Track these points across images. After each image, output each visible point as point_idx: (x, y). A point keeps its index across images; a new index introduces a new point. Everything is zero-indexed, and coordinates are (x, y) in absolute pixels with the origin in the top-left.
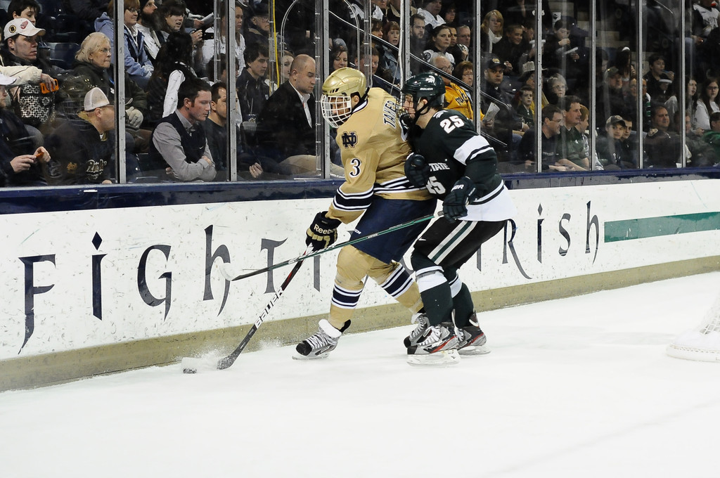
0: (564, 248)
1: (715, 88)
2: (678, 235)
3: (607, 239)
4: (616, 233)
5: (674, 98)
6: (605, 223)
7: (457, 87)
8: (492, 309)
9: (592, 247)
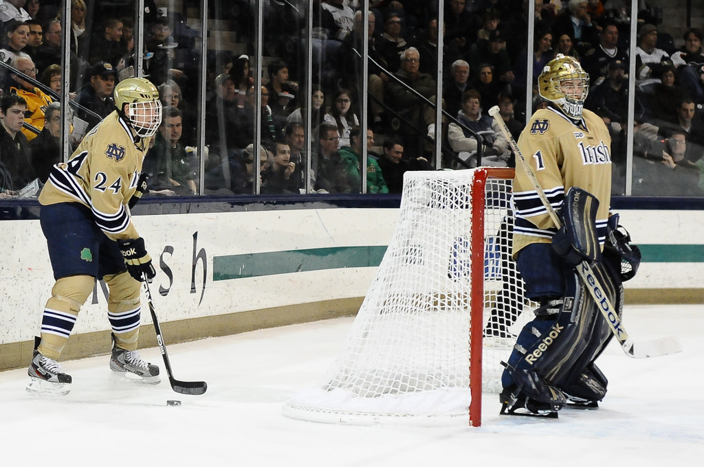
0: (166, 287)
1: (346, 101)
2: (300, 274)
3: (217, 277)
4: (227, 269)
5: (297, 112)
6: (215, 258)
7: (42, 94)
8: (78, 358)
9: (199, 285)
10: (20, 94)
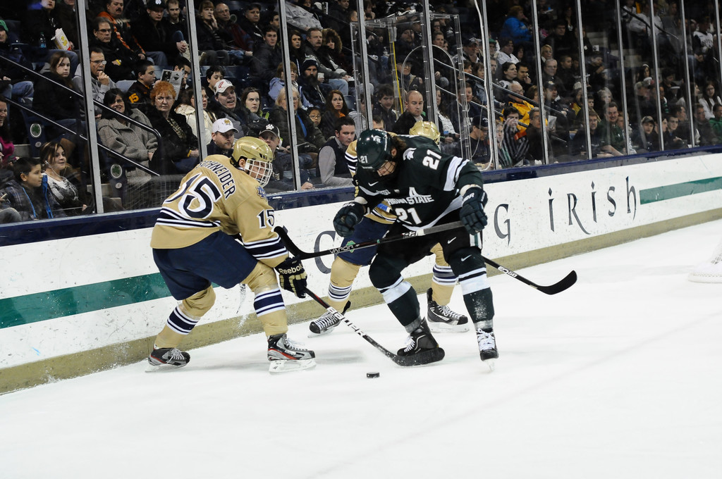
0: (612, 211)
1: (712, 89)
2: (693, 196)
3: (642, 202)
4: (648, 197)
5: (682, 99)
6: (640, 191)
7: (528, 104)
8: (563, 258)
9: (632, 208)
10: (515, 105)
